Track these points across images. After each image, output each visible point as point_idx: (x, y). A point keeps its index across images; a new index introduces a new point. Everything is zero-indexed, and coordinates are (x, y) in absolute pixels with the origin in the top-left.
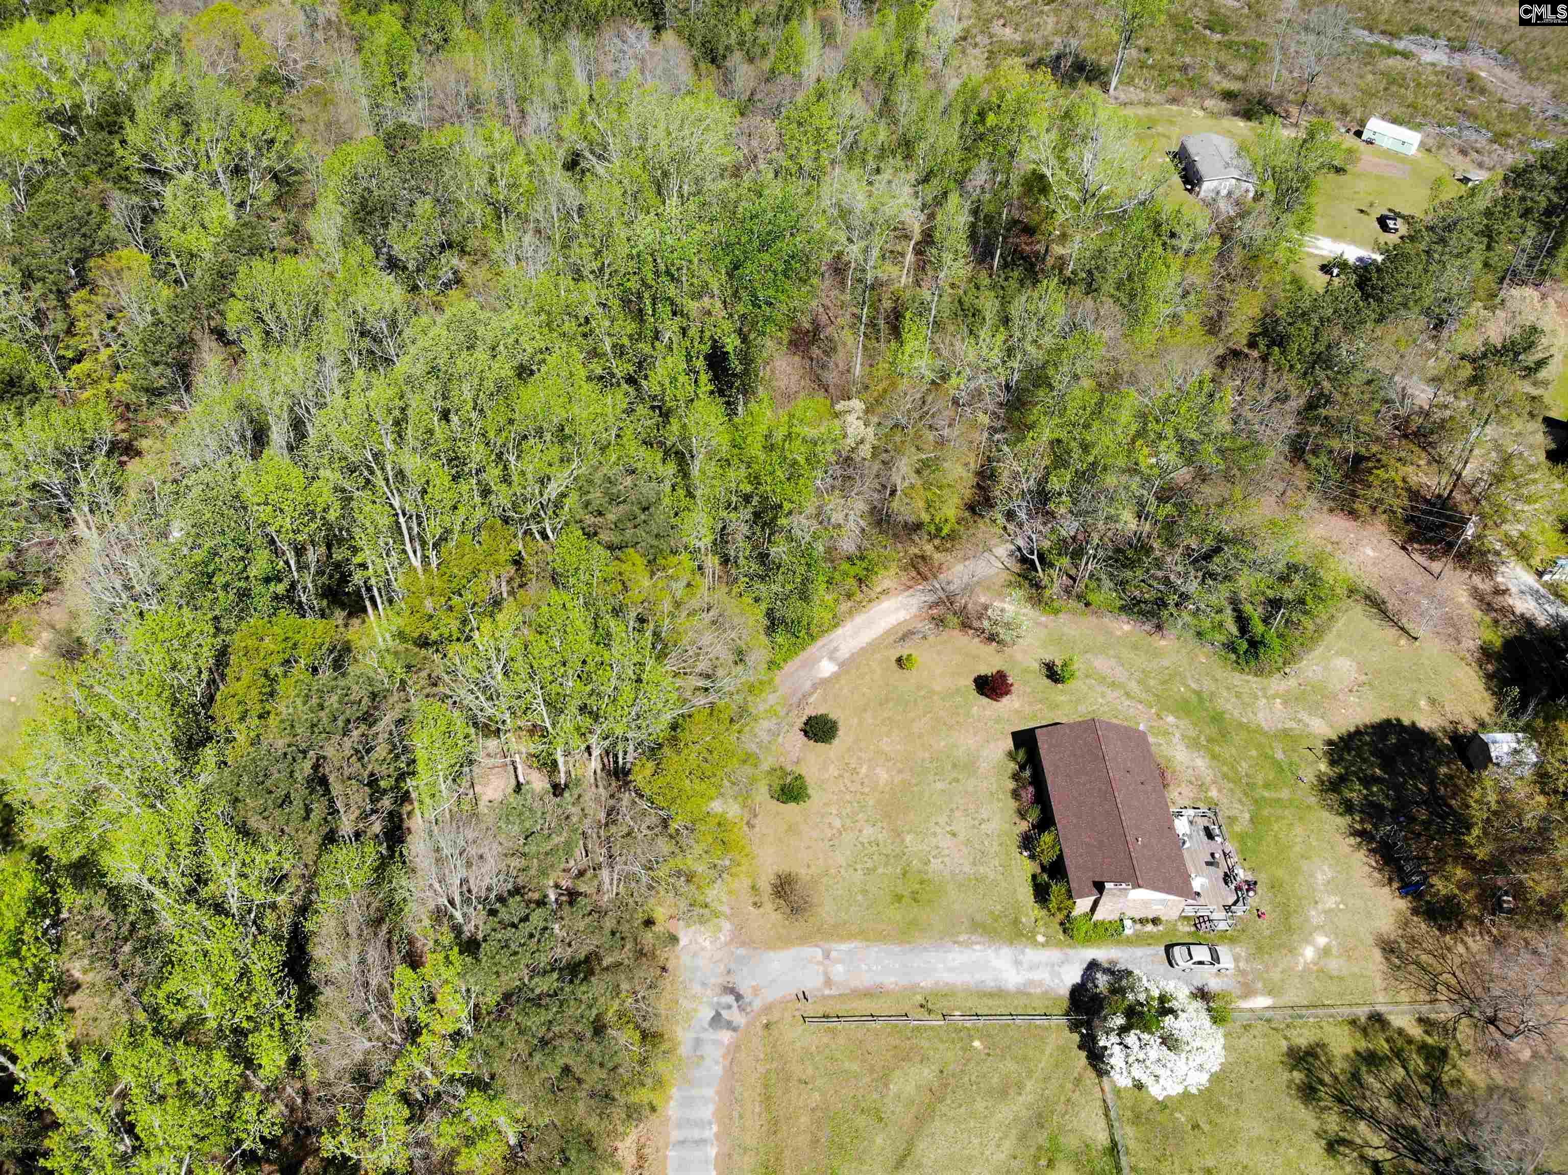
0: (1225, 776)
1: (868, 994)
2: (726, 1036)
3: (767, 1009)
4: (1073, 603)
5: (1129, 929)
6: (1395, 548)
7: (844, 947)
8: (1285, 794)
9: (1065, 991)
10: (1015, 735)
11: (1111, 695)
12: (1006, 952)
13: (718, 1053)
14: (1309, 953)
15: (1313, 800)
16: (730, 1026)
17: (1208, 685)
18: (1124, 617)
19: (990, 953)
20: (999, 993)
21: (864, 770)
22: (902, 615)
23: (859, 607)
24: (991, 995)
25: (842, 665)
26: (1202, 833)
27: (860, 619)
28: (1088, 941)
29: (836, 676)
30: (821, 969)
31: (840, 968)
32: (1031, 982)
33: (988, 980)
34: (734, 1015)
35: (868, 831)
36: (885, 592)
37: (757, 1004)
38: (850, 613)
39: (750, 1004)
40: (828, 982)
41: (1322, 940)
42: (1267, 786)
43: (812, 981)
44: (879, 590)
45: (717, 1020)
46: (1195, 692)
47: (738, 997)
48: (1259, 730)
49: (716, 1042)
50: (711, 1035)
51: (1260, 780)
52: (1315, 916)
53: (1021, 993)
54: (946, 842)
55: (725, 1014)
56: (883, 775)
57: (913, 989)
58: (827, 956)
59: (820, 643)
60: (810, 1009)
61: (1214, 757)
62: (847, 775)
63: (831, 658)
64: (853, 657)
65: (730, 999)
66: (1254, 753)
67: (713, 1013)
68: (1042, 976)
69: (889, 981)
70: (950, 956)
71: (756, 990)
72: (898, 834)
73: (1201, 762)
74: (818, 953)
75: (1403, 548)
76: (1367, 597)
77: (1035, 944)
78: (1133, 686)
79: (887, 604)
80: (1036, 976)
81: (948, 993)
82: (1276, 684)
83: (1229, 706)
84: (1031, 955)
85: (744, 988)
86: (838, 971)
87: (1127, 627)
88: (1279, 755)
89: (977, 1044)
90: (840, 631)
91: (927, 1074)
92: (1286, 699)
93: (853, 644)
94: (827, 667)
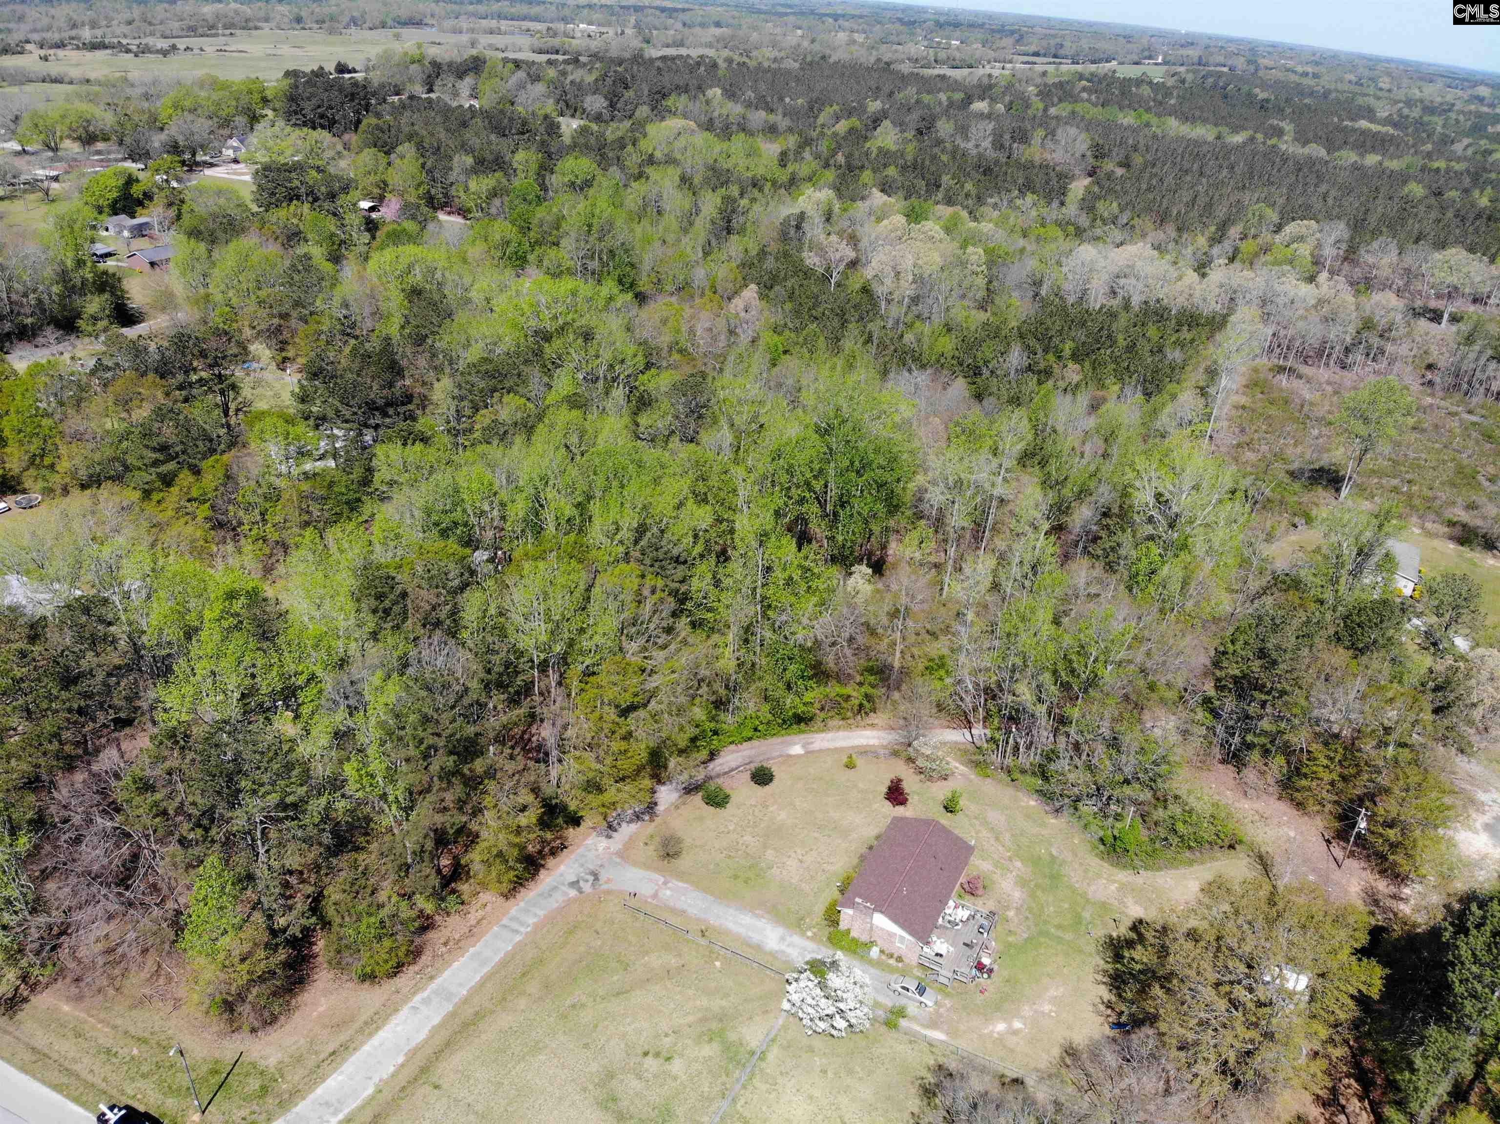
0: (1029, 908)
1: (674, 911)
2: (573, 893)
3: (609, 892)
4: (1003, 776)
5: (875, 952)
6: (1321, 839)
7: (680, 884)
8: (1068, 936)
11: (984, 833)
12: (780, 931)
13: (561, 898)
14: (1001, 1027)
15: (1091, 948)
16: (580, 890)
17: (1066, 856)
18: (1035, 796)
19: (769, 927)
20: (758, 948)
21: (772, 808)
22: (874, 742)
23: (848, 727)
24: (749, 946)
25: (808, 752)
27: (841, 734)
28: (840, 948)
29: (799, 756)
30: (657, 888)
31: (668, 892)
32: (783, 952)
33: (756, 938)
34: (587, 887)
35: (748, 838)
36: (872, 725)
37: (605, 887)
38: (836, 728)
39: (600, 885)
41: (1017, 1025)
42: (1059, 927)
43: (645, 890)
44: (870, 722)
45: (574, 884)
46: (1052, 855)
47: (596, 879)
48: (1083, 894)
49: (565, 894)
50: (565, 888)
51: (1056, 921)
52: (1027, 1010)
53: (773, 954)
54: (792, 864)
55: (582, 883)
56: (783, 815)
57: (704, 921)
58: (665, 883)
59: (802, 736)
60: (632, 902)
61: (1032, 895)
62: (759, 807)
63: (803, 746)
64: (819, 751)
65: (591, 878)
66: (1066, 905)
67: (575, 879)
68: (794, 951)
69: (692, 911)
70: (741, 916)
71: (608, 881)
72: (765, 847)
73: (1018, 894)
74: (662, 880)
75: (1328, 842)
76: (1261, 857)
77: (803, 934)
78: (1007, 836)
79: (868, 733)
80: (789, 950)
81: (724, 933)
82: (1124, 876)
83: (1072, 873)
85: (603, 877)
86: (665, 894)
87: (1033, 803)
88: (1086, 915)
89: (717, 963)
90: (823, 735)
91: (673, 962)
92: (1122, 887)
93: (826, 745)
94: (797, 750)
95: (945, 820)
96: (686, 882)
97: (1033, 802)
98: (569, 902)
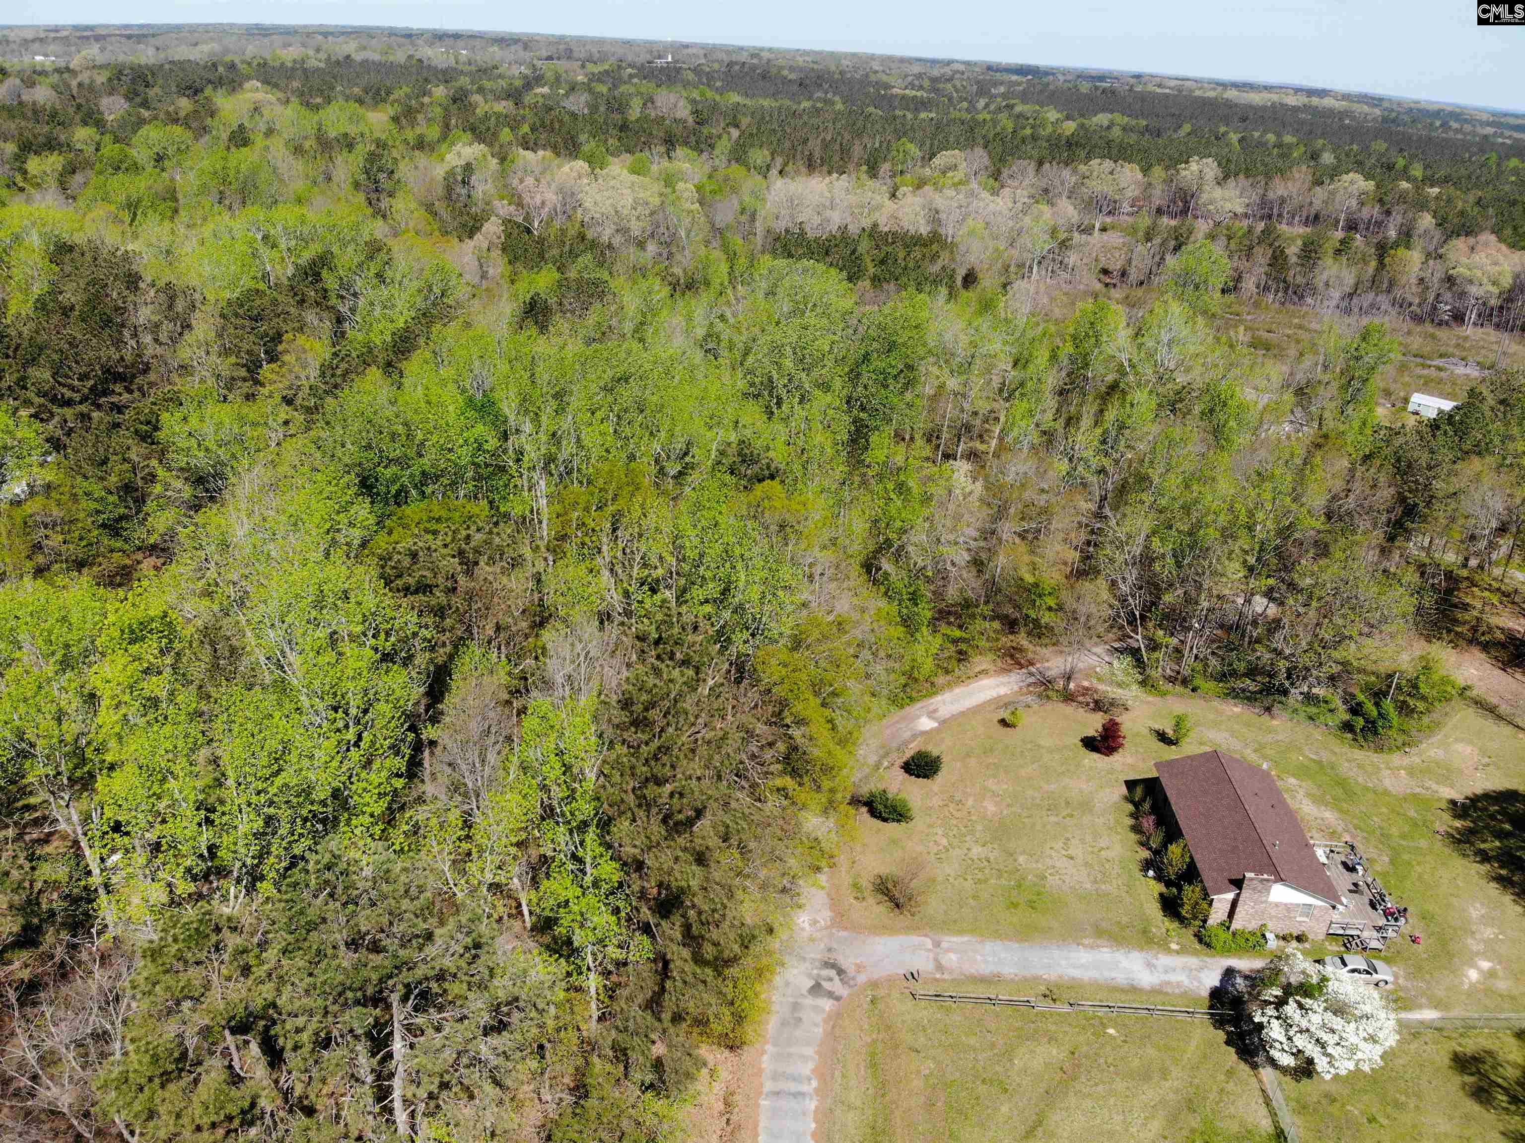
0: (1356, 827)
1: (983, 980)
2: (827, 1004)
3: (874, 984)
4: (1179, 688)
5: (1273, 943)
6: (1497, 669)
7: (956, 939)
8: (1423, 844)
9: (1205, 993)
10: (1127, 782)
12: (1138, 956)
13: (818, 1017)
14: (1473, 974)
16: (830, 995)
17: (1325, 756)
18: (1230, 701)
19: (1120, 956)
20: (1134, 989)
21: (970, 802)
22: (1003, 691)
23: (960, 681)
24: (1123, 991)
25: (943, 722)
26: (1340, 867)
27: (959, 690)
28: (1227, 951)
29: (936, 731)
30: (931, 955)
31: (953, 956)
32: (1168, 983)
34: (836, 986)
35: (977, 850)
36: (984, 672)
37: (862, 978)
38: (949, 686)
39: (853, 978)
40: (940, 967)
41: (1484, 964)
42: (1403, 836)
43: (922, 963)
44: (977, 669)
45: (816, 989)
46: (1314, 761)
47: (840, 972)
48: (1386, 792)
49: (816, 1008)
50: (809, 1001)
51: (1394, 832)
52: (1474, 944)
53: (1156, 991)
54: (1063, 863)
55: (826, 985)
56: (991, 807)
57: (1036, 979)
58: (937, 944)
59: (919, 704)
60: (919, 988)
61: (1343, 812)
62: (952, 806)
63: (931, 717)
64: (954, 717)
65: (832, 973)
66: (1384, 810)
67: (811, 983)
68: (1181, 978)
69: (1008, 970)
70: (1073, 955)
71: (859, 968)
72: (1010, 854)
73: (1329, 815)
74: (928, 943)
75: (1506, 671)
76: (1477, 703)
77: (1169, 951)
79: (986, 682)
80: (1174, 978)
81: (1074, 985)
82: (1398, 759)
83: (1351, 774)
84: (1164, 960)
85: (847, 965)
86: (951, 959)
88: (1412, 813)
89: (1111, 1031)
90: (941, 697)
91: (1056, 1053)
92: (1411, 771)
93: (956, 708)
94: (926, 724)
95: (1171, 753)
96: (961, 932)
97: (1236, 709)
98: (835, 1018)
